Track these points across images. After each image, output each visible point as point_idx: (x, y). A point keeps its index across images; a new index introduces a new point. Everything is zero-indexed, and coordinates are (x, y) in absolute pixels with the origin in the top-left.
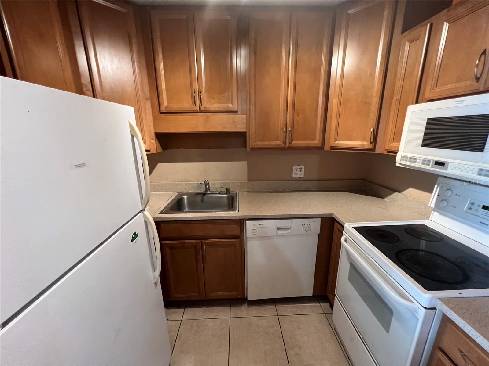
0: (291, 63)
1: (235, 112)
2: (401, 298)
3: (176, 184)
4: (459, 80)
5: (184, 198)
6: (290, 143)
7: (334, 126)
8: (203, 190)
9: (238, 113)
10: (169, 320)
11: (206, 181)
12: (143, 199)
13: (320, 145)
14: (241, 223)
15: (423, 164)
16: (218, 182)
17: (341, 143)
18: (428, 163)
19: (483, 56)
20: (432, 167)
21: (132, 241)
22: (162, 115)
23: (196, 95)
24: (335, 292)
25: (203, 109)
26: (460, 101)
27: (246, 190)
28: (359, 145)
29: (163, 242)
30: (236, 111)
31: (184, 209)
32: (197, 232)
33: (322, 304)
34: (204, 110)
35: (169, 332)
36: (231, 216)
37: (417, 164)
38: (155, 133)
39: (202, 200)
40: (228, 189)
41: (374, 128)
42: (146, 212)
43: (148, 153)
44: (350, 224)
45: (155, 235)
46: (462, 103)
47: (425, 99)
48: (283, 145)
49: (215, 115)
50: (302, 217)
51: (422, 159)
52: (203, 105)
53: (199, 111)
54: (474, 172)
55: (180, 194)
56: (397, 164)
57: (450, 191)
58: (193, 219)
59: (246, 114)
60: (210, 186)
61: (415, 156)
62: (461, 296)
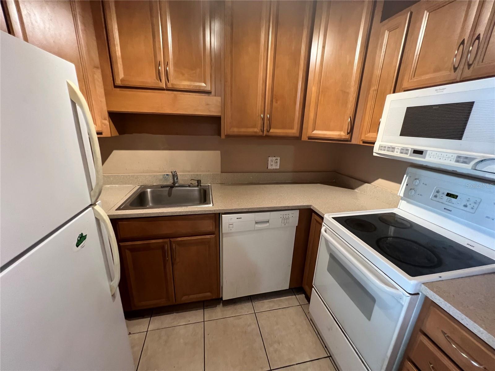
0: (271, 42)
1: (208, 93)
2: (385, 285)
3: (137, 176)
4: (437, 70)
5: (147, 192)
6: (268, 132)
7: (312, 115)
8: (170, 182)
9: (211, 94)
10: (131, 333)
11: (174, 172)
12: (92, 189)
13: (298, 135)
14: (216, 217)
15: (401, 153)
16: (188, 173)
17: (318, 133)
18: (407, 152)
19: (462, 46)
20: (410, 156)
21: (77, 246)
22: (118, 90)
23: (162, 68)
24: (313, 284)
25: (169, 85)
26: (441, 90)
27: (220, 182)
28: (336, 135)
29: (121, 244)
30: (209, 91)
31: (148, 204)
32: (165, 229)
33: (297, 296)
34: (171, 87)
35: (133, 347)
36: (205, 211)
37: (395, 153)
38: (108, 111)
39: (170, 194)
40: (199, 182)
41: (351, 118)
42: (97, 207)
43: (99, 136)
44: (329, 215)
45: (110, 236)
46: (443, 91)
47: (402, 88)
48: (261, 133)
49: (184, 94)
50: (280, 209)
51: (400, 148)
52: (170, 82)
53: (165, 88)
54: (452, 159)
55: (143, 187)
56: (374, 154)
57: (418, 181)
58: (160, 215)
59: (221, 96)
60: (179, 178)
61: (393, 145)
62: (440, 279)
